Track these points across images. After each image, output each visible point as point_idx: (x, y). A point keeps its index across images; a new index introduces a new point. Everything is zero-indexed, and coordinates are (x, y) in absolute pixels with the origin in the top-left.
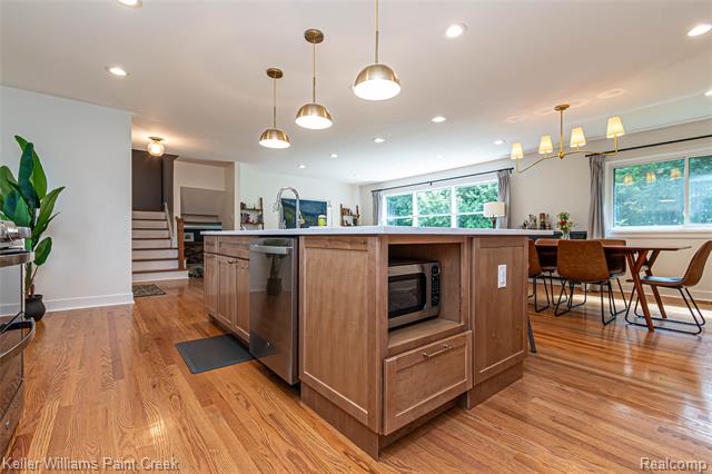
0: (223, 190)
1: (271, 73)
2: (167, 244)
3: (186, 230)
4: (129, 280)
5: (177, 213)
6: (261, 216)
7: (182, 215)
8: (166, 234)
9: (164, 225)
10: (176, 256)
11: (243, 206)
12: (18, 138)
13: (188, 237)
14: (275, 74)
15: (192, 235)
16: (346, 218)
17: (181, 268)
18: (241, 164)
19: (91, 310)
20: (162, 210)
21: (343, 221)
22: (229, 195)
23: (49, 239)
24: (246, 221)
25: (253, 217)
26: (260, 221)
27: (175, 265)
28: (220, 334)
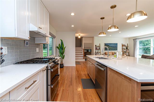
0: (92, 42)
1: (102, 19)
2: (81, 54)
3: (85, 50)
4: (75, 60)
5: (83, 48)
6: (100, 48)
7: (84, 48)
8: (81, 52)
9: (81, 50)
10: (83, 56)
11: (96, 46)
12: (61, 40)
13: (85, 51)
14: (102, 18)
15: (86, 50)
16: (123, 47)
17: (84, 59)
18: (95, 37)
19: (69, 66)
20: (81, 47)
21: (122, 48)
22: (93, 44)
23: (64, 55)
24: (96, 49)
25: (98, 48)
26: (100, 49)
27: (82, 58)
28: (89, 78)
